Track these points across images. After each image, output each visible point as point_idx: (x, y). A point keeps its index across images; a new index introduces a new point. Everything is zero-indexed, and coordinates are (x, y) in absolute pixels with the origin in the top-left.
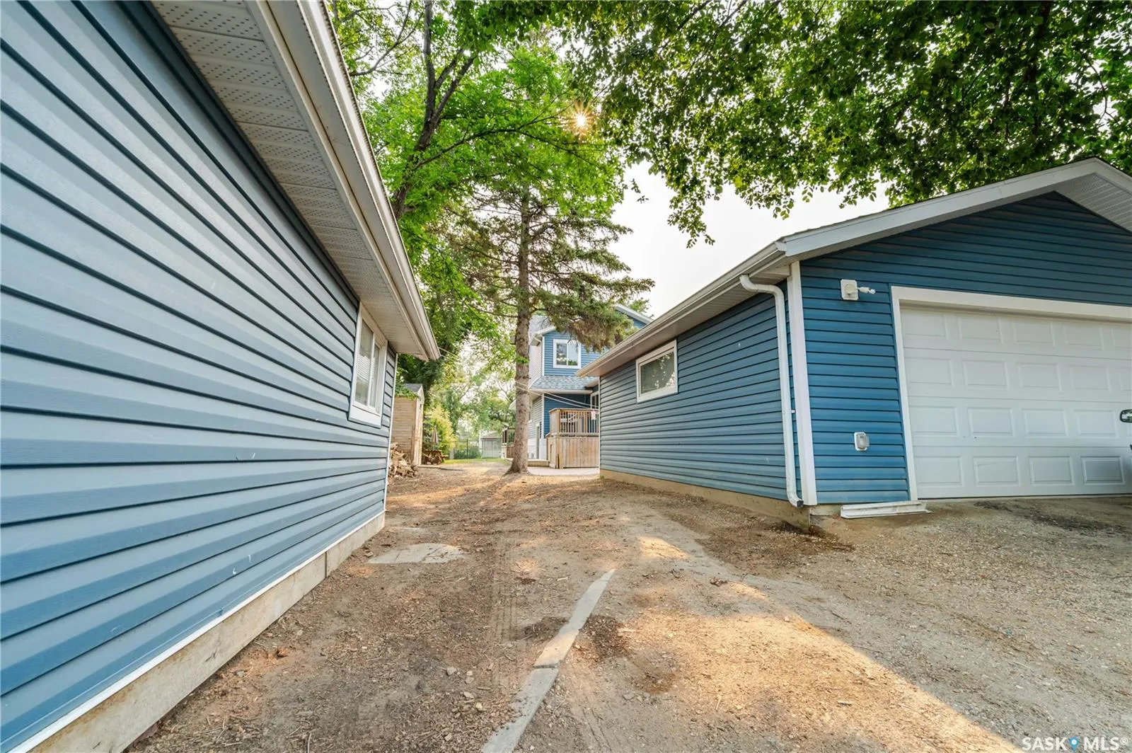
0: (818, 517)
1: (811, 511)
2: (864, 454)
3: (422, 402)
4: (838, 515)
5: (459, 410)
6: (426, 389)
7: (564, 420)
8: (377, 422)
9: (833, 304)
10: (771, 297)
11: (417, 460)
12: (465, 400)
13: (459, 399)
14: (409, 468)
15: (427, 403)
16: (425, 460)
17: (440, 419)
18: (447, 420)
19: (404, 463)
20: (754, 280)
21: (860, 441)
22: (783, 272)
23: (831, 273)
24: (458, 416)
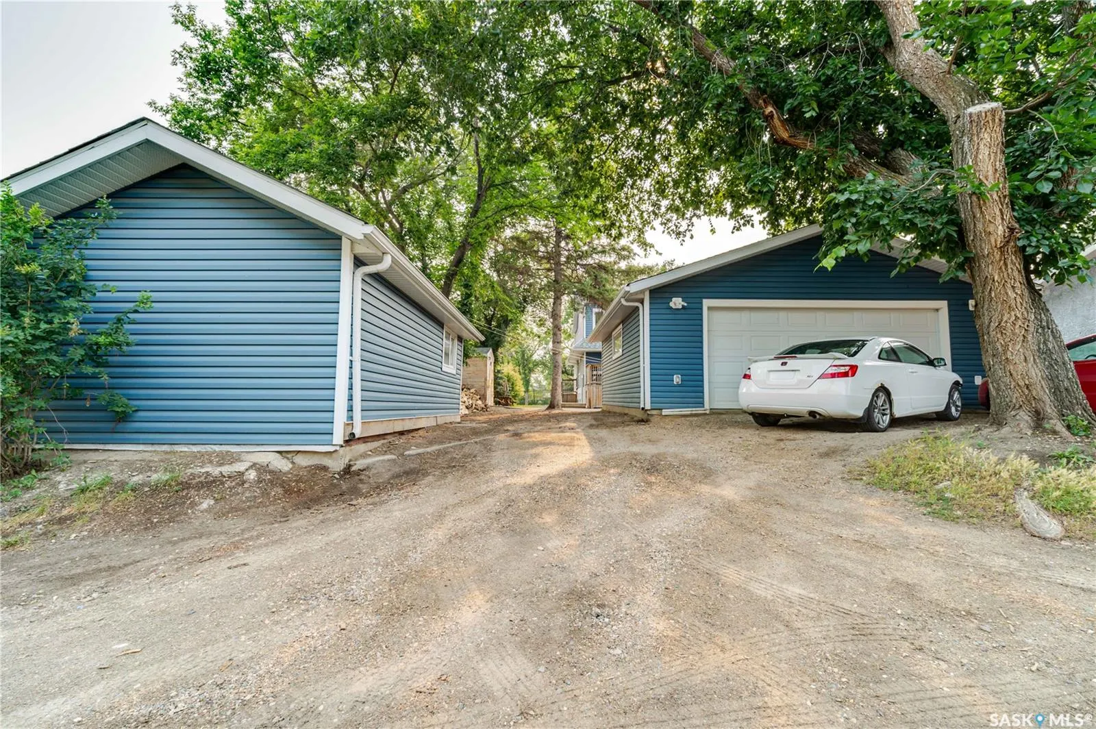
0: (652, 415)
1: (648, 412)
2: (678, 385)
3: (492, 360)
4: (661, 415)
5: (531, 365)
6: (495, 352)
7: (595, 373)
8: (454, 372)
9: (668, 311)
10: (637, 308)
11: (490, 401)
12: (535, 357)
13: (531, 356)
14: (483, 406)
15: (496, 361)
16: (497, 403)
17: (512, 373)
18: (517, 374)
19: (479, 402)
20: (627, 300)
21: (677, 379)
22: (640, 296)
23: (667, 295)
24: (531, 370)
